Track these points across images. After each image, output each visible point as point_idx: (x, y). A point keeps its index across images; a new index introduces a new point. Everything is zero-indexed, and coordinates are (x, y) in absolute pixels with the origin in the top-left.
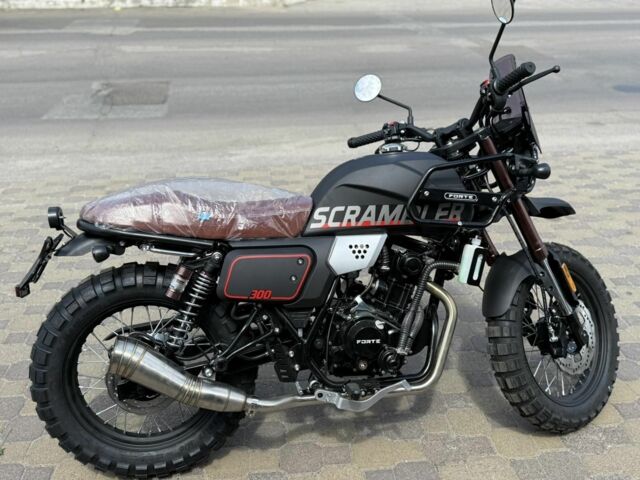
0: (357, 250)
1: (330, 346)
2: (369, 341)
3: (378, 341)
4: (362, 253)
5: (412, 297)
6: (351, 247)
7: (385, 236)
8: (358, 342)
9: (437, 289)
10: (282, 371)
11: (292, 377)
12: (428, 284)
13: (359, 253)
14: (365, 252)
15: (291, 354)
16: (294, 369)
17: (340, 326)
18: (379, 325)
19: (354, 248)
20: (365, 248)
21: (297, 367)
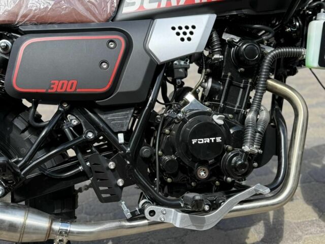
0: (181, 32)
1: (159, 156)
2: (208, 140)
3: (219, 139)
4: (188, 35)
5: (251, 101)
6: (173, 28)
7: (214, 17)
8: (194, 141)
9: (279, 86)
10: (101, 188)
11: (115, 196)
12: (270, 82)
13: (185, 34)
14: (191, 33)
15: (112, 165)
16: (117, 185)
17: (170, 130)
18: (218, 119)
19: (177, 30)
20: (191, 29)
21: (120, 182)
